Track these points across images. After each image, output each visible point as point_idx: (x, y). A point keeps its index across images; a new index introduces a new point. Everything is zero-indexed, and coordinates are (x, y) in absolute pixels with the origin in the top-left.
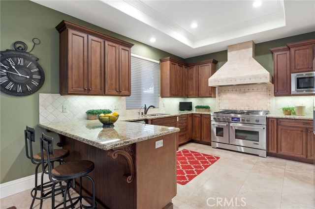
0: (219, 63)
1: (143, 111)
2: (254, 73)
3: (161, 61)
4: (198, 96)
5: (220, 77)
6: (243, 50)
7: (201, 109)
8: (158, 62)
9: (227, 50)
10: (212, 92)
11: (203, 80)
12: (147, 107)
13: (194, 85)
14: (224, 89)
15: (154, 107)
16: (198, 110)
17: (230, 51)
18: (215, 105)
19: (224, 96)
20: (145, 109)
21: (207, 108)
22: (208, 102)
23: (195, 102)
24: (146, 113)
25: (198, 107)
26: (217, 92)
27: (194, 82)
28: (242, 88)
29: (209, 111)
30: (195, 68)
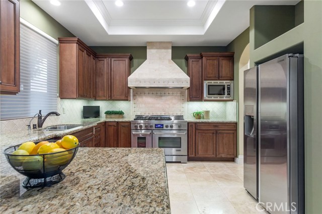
0: (135, 61)
1: (36, 121)
2: (177, 76)
3: (60, 41)
4: (111, 98)
6: (163, 50)
7: (113, 116)
8: (57, 42)
9: (146, 47)
10: (126, 94)
11: (118, 78)
12: (44, 114)
13: (105, 83)
14: (140, 91)
15: (57, 114)
16: (108, 116)
17: (150, 49)
18: (129, 110)
19: (140, 99)
20: (40, 117)
21: (120, 113)
22: (121, 106)
23: (103, 106)
25: (108, 113)
26: (132, 94)
27: (105, 80)
28: (158, 91)
29: (123, 117)
30: (106, 60)
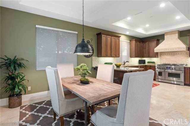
0: (160, 41)
1: (123, 63)
2: (178, 46)
3: (130, 41)
4: (149, 56)
5: (160, 48)
6: (173, 35)
7: (150, 63)
8: (129, 41)
9: (164, 34)
10: (156, 55)
11: (152, 49)
12: (125, 62)
13: (147, 51)
14: (162, 54)
15: (128, 62)
16: (148, 63)
17: (166, 35)
18: (157, 61)
19: (163, 57)
20: (124, 62)
21: (154, 63)
22: (154, 60)
23: (147, 60)
24: (124, 64)
25: (148, 62)
26: (159, 55)
27: (147, 50)
28: (172, 53)
29: (155, 64)
30: (147, 43)
